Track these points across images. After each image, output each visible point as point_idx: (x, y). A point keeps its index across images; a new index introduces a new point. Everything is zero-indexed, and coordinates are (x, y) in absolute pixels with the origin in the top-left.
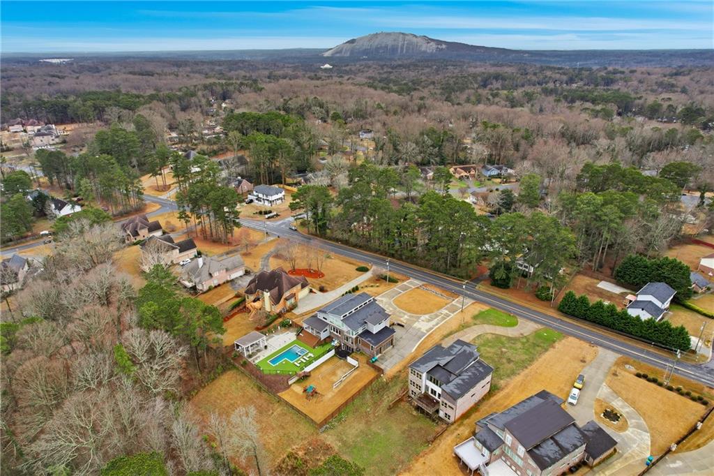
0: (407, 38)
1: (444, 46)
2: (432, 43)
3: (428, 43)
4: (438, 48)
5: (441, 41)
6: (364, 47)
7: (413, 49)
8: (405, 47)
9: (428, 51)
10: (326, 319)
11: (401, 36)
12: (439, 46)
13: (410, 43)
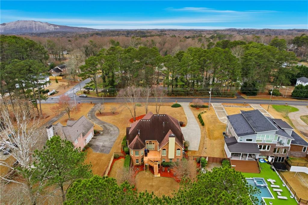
0: (37, 23)
1: (58, 27)
2: (51, 26)
3: (49, 26)
4: (55, 28)
5: (56, 25)
6: (12, 28)
7: (42, 29)
8: (37, 27)
9: (50, 29)
10: (251, 140)
11: (33, 22)
12: (55, 27)
13: (39, 26)
